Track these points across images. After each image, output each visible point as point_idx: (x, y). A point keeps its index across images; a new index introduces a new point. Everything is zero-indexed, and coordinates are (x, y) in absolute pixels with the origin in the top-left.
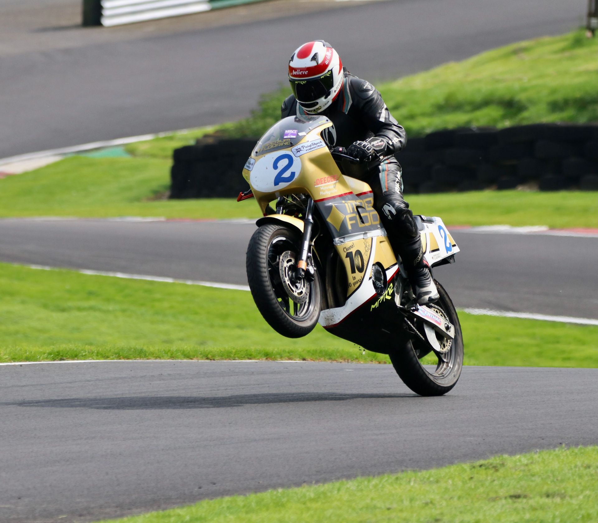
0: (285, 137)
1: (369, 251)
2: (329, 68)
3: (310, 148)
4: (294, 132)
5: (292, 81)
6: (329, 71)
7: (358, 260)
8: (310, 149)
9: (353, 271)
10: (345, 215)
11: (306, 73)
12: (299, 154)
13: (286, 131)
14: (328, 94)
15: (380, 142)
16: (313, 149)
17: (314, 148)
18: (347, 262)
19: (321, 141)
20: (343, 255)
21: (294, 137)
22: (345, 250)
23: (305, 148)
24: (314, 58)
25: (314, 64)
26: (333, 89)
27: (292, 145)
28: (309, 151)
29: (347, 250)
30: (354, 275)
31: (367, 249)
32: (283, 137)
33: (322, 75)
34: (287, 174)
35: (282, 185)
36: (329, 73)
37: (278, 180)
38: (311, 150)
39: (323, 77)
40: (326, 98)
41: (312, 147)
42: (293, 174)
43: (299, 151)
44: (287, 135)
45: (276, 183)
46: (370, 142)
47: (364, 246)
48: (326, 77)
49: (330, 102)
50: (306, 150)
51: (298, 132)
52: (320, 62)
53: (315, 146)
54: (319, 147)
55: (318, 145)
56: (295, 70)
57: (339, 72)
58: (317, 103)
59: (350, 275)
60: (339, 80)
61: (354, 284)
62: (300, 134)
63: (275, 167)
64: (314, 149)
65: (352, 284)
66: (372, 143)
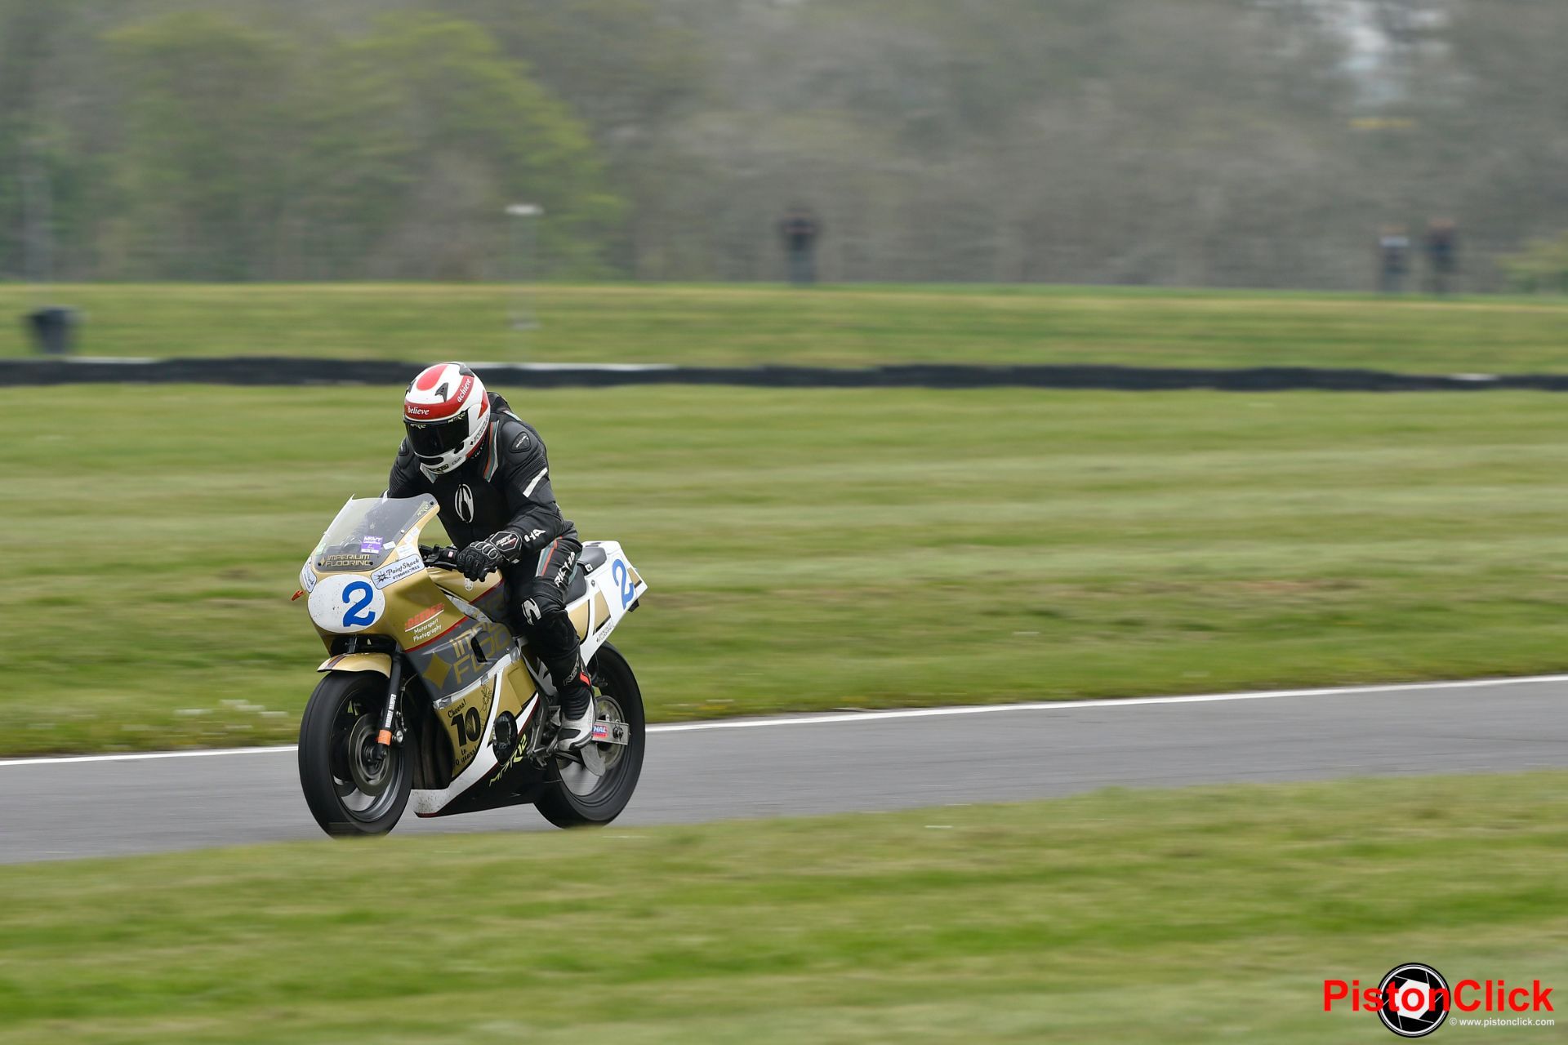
0: (363, 550)
1: (490, 701)
2: (463, 408)
3: (399, 573)
4: (377, 541)
5: (408, 423)
6: (462, 412)
7: (471, 724)
8: (399, 575)
9: (463, 742)
10: (452, 664)
11: (426, 412)
12: (382, 584)
13: (365, 538)
14: (459, 447)
15: (511, 538)
16: (404, 576)
17: (406, 572)
18: (453, 731)
19: (418, 558)
20: (447, 721)
21: (377, 552)
22: (451, 714)
23: (391, 573)
24: (443, 391)
25: (439, 400)
26: (467, 441)
27: (372, 565)
28: (399, 578)
29: (454, 714)
30: (463, 747)
31: (486, 699)
32: (360, 550)
33: (450, 418)
34: (362, 614)
35: (355, 628)
36: (462, 416)
37: (349, 618)
38: (401, 577)
39: (452, 421)
40: (455, 453)
41: (403, 570)
42: (372, 615)
43: (382, 580)
44: (366, 546)
45: (346, 622)
46: (494, 541)
47: (483, 696)
48: (456, 422)
49: (464, 459)
50: (394, 578)
51: (384, 542)
52: (449, 397)
53: (408, 568)
54: (414, 571)
55: (413, 566)
56: (413, 405)
57: (480, 415)
58: (442, 459)
59: (457, 748)
60: (477, 426)
61: (463, 760)
62: (387, 546)
63: (346, 599)
64: (406, 575)
65: (460, 761)
66: (498, 542)
